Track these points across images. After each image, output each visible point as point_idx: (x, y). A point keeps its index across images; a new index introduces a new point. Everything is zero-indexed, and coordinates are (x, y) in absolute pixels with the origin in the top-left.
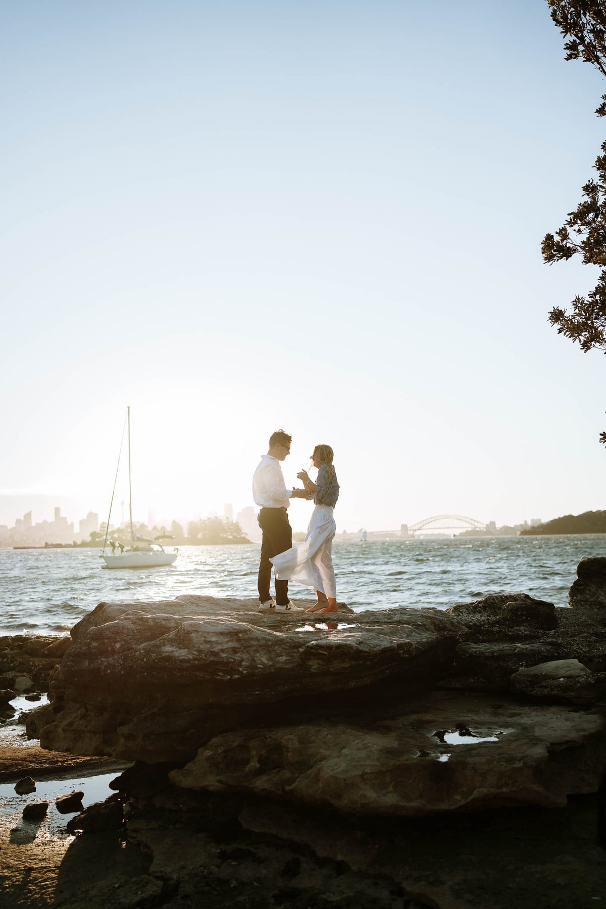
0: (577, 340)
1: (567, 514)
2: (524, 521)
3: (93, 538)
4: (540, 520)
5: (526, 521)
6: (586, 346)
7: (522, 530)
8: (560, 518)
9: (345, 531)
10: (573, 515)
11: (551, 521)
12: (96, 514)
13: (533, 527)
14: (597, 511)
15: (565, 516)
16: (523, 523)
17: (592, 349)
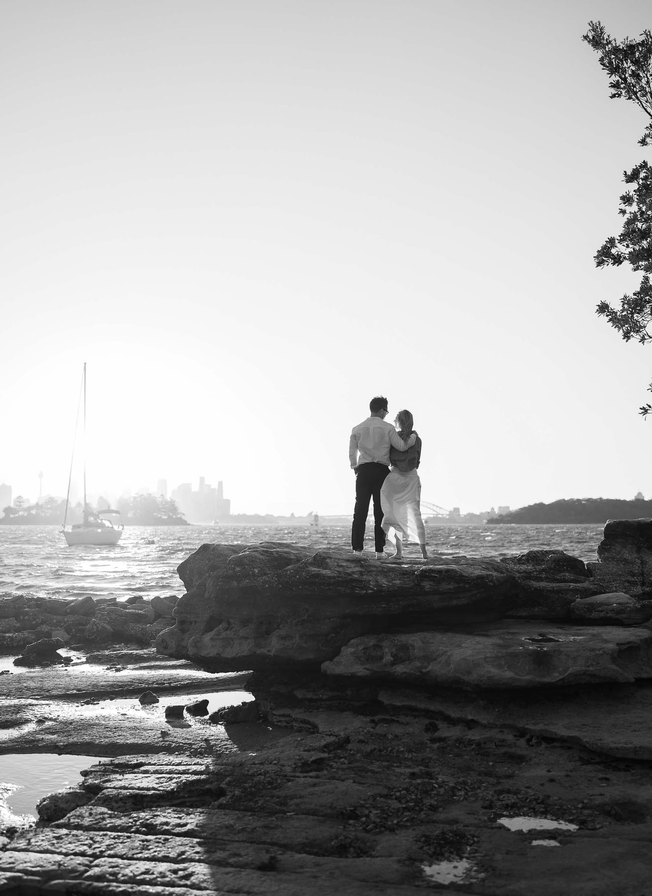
0: (621, 330)
1: (538, 502)
2: (491, 508)
3: (6, 514)
4: (508, 508)
5: (493, 509)
6: (627, 336)
7: (488, 519)
8: (530, 507)
9: (292, 514)
10: (544, 503)
11: (521, 509)
12: (10, 487)
13: (501, 516)
14: (571, 499)
15: (535, 504)
16: (489, 510)
17: (632, 339)
